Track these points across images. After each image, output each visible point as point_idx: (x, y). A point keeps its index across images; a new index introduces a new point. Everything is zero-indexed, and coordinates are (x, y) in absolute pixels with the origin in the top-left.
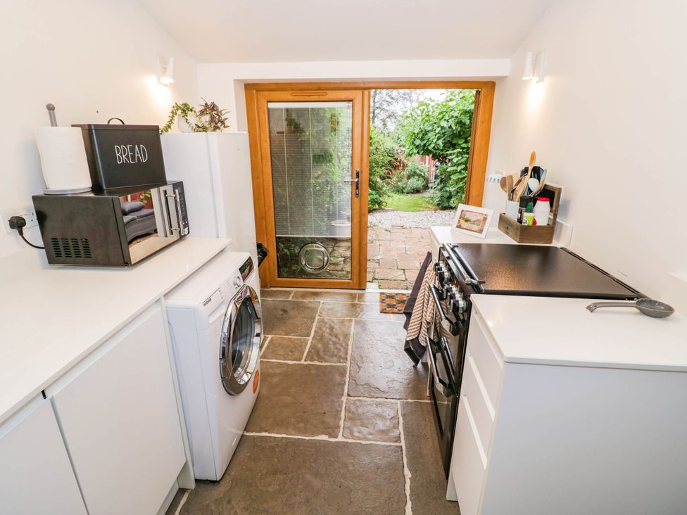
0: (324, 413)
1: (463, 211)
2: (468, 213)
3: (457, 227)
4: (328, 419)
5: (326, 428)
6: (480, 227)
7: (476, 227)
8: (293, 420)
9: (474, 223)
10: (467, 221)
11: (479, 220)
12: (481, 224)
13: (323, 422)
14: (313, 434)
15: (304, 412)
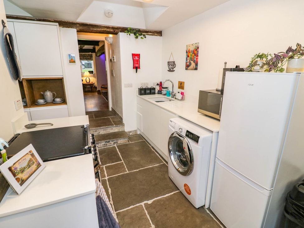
0: (157, 212)
1: (10, 169)
2: (17, 165)
3: (21, 185)
4: (154, 211)
5: (151, 206)
6: (35, 163)
7: (34, 167)
8: (167, 203)
9: (29, 166)
10: (22, 171)
11: (30, 160)
12: (34, 161)
13: (154, 208)
14: (154, 201)
15: (166, 208)
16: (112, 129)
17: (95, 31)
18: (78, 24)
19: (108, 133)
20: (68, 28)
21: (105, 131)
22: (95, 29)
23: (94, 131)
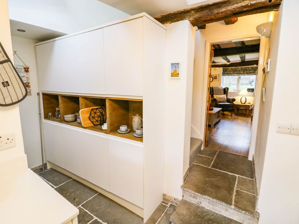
16: (227, 210)
17: (222, 13)
18: (193, 10)
19: (217, 212)
20: (177, 23)
21: (211, 206)
22: (223, 10)
23: (193, 195)
